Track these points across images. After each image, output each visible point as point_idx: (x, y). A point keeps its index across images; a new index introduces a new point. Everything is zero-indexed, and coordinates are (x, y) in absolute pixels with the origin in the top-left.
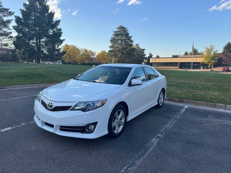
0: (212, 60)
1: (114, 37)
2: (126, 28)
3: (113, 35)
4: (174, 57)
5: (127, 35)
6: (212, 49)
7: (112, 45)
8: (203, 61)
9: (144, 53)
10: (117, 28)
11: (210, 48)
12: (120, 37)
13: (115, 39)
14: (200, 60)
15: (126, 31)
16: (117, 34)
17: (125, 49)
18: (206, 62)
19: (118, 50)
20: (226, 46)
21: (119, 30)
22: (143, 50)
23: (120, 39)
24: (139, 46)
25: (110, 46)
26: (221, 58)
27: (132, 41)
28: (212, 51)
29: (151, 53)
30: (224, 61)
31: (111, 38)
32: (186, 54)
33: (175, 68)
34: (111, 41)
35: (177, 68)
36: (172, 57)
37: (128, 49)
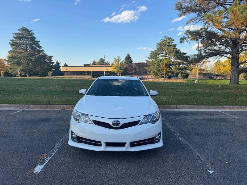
0: (120, 69)
1: (15, 40)
2: (31, 31)
3: (14, 37)
4: (86, 66)
5: (33, 39)
6: (119, 60)
7: (12, 49)
8: (113, 70)
9: (52, 61)
10: (19, 30)
11: (118, 59)
12: (23, 41)
13: (17, 43)
14: (110, 69)
15: (32, 34)
16: (18, 37)
17: (33, 55)
18: (116, 71)
19: (23, 56)
20: (126, 57)
21: (21, 32)
22: (50, 57)
23: (23, 44)
24: (44, 53)
25: (11, 51)
26: (127, 68)
27: (40, 47)
28: (119, 62)
29: (58, 61)
30: (129, 71)
31: (11, 40)
32: (94, 63)
33: (88, 77)
34: (11, 44)
35: (90, 77)
36: (83, 66)
37: (36, 56)
